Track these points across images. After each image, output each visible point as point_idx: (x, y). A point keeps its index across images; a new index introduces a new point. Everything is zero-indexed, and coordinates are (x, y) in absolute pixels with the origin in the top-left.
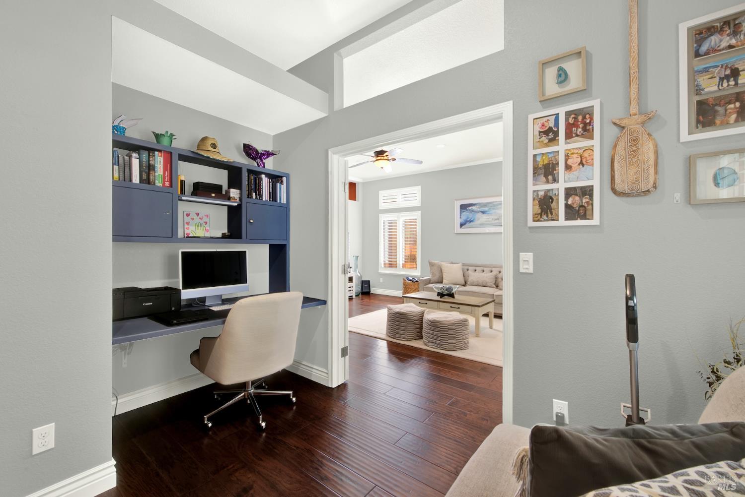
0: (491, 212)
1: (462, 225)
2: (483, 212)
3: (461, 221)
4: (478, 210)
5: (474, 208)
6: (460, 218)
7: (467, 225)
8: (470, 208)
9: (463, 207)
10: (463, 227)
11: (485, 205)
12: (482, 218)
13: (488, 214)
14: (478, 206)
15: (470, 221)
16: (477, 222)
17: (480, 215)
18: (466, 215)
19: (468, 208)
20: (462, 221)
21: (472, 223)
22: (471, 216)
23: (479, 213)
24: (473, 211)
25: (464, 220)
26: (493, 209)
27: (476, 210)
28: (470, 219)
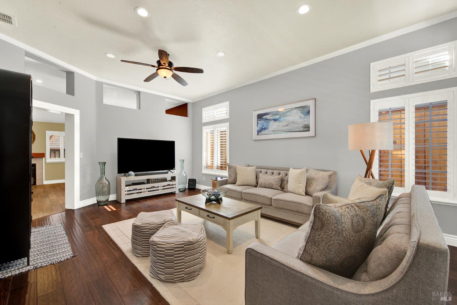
0: (281, 119)
1: (259, 132)
2: (275, 120)
4: (271, 118)
5: (268, 117)
6: (257, 126)
7: (263, 132)
8: (265, 117)
9: (260, 117)
10: (260, 134)
11: (277, 113)
12: (273, 126)
13: (279, 121)
14: (271, 115)
15: (265, 129)
16: (270, 129)
17: (272, 123)
18: (261, 123)
19: (263, 117)
22: (265, 124)
23: (272, 121)
24: (267, 119)
25: (260, 128)
26: (284, 116)
27: (269, 119)
28: (264, 127)
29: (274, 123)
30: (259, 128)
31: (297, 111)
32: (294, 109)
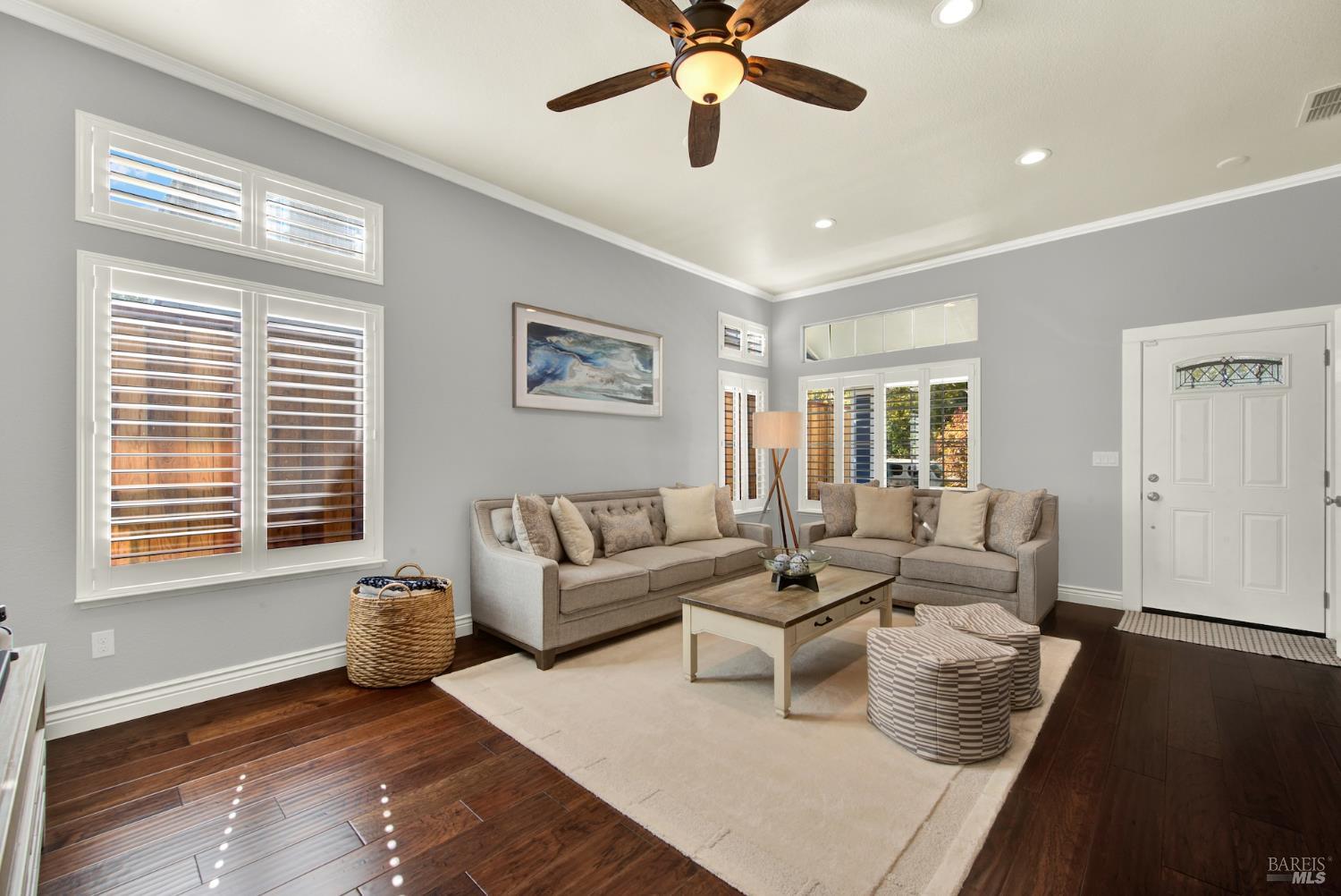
0: (598, 361)
1: (533, 383)
2: (584, 359)
3: (531, 374)
4: (573, 348)
5: (563, 342)
6: (529, 361)
7: (547, 386)
8: (554, 339)
9: (539, 333)
10: (537, 389)
11: (588, 340)
12: (581, 374)
13: (595, 364)
14: (572, 340)
15: (554, 376)
16: (569, 382)
17: (573, 362)
18: (542, 356)
19: (548, 339)
20: (532, 370)
21: (557, 382)
22: (555, 360)
23: (574, 357)
24: (562, 350)
25: (539, 372)
26: (604, 354)
27: (568, 349)
28: (553, 369)
29: (581, 366)
30: (536, 371)
31: (632, 352)
32: (625, 344)
